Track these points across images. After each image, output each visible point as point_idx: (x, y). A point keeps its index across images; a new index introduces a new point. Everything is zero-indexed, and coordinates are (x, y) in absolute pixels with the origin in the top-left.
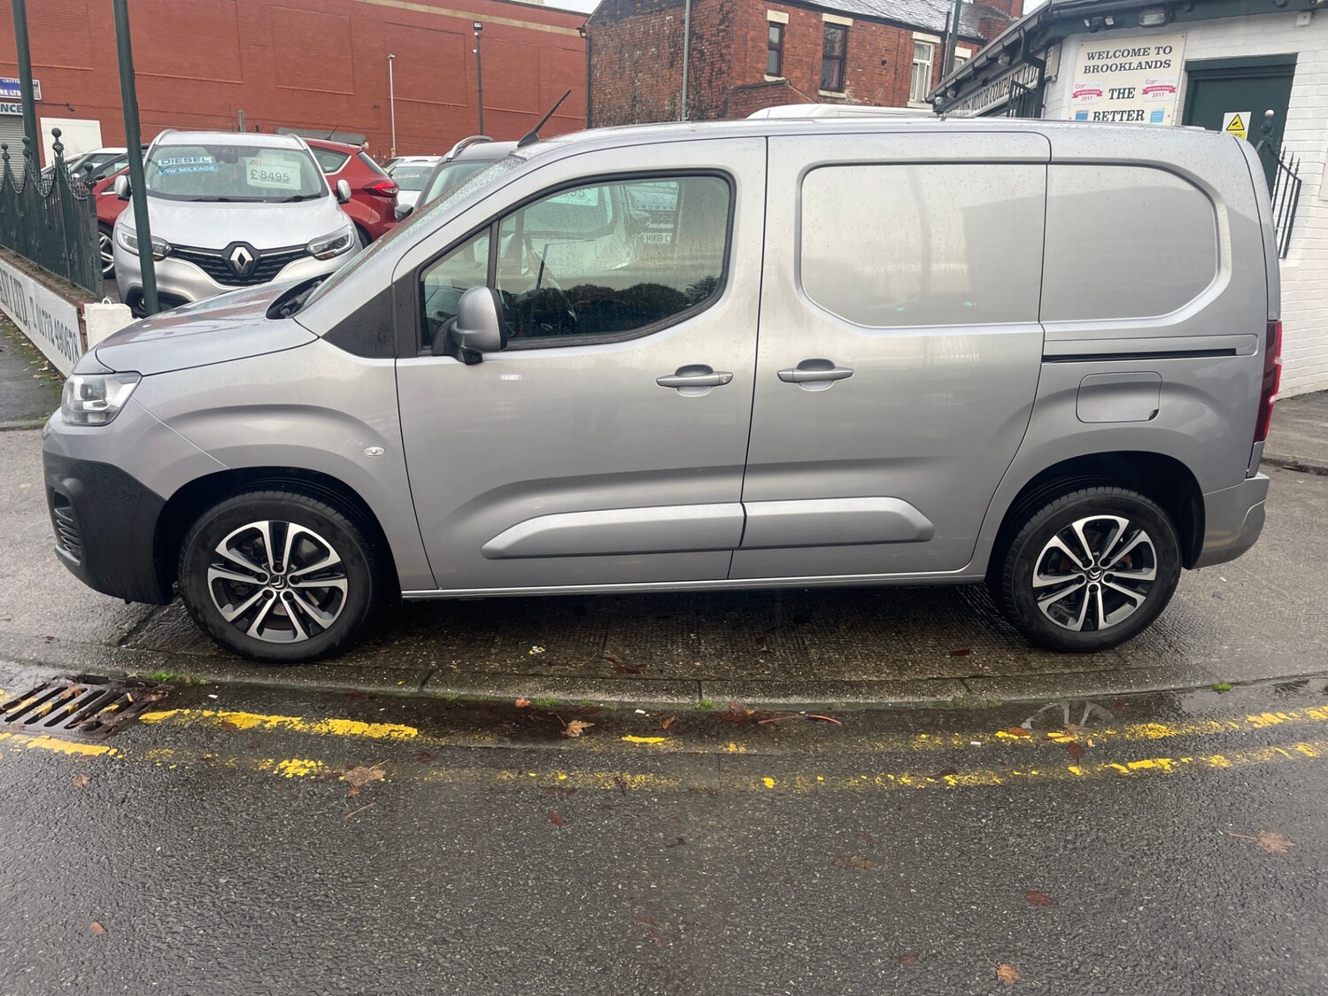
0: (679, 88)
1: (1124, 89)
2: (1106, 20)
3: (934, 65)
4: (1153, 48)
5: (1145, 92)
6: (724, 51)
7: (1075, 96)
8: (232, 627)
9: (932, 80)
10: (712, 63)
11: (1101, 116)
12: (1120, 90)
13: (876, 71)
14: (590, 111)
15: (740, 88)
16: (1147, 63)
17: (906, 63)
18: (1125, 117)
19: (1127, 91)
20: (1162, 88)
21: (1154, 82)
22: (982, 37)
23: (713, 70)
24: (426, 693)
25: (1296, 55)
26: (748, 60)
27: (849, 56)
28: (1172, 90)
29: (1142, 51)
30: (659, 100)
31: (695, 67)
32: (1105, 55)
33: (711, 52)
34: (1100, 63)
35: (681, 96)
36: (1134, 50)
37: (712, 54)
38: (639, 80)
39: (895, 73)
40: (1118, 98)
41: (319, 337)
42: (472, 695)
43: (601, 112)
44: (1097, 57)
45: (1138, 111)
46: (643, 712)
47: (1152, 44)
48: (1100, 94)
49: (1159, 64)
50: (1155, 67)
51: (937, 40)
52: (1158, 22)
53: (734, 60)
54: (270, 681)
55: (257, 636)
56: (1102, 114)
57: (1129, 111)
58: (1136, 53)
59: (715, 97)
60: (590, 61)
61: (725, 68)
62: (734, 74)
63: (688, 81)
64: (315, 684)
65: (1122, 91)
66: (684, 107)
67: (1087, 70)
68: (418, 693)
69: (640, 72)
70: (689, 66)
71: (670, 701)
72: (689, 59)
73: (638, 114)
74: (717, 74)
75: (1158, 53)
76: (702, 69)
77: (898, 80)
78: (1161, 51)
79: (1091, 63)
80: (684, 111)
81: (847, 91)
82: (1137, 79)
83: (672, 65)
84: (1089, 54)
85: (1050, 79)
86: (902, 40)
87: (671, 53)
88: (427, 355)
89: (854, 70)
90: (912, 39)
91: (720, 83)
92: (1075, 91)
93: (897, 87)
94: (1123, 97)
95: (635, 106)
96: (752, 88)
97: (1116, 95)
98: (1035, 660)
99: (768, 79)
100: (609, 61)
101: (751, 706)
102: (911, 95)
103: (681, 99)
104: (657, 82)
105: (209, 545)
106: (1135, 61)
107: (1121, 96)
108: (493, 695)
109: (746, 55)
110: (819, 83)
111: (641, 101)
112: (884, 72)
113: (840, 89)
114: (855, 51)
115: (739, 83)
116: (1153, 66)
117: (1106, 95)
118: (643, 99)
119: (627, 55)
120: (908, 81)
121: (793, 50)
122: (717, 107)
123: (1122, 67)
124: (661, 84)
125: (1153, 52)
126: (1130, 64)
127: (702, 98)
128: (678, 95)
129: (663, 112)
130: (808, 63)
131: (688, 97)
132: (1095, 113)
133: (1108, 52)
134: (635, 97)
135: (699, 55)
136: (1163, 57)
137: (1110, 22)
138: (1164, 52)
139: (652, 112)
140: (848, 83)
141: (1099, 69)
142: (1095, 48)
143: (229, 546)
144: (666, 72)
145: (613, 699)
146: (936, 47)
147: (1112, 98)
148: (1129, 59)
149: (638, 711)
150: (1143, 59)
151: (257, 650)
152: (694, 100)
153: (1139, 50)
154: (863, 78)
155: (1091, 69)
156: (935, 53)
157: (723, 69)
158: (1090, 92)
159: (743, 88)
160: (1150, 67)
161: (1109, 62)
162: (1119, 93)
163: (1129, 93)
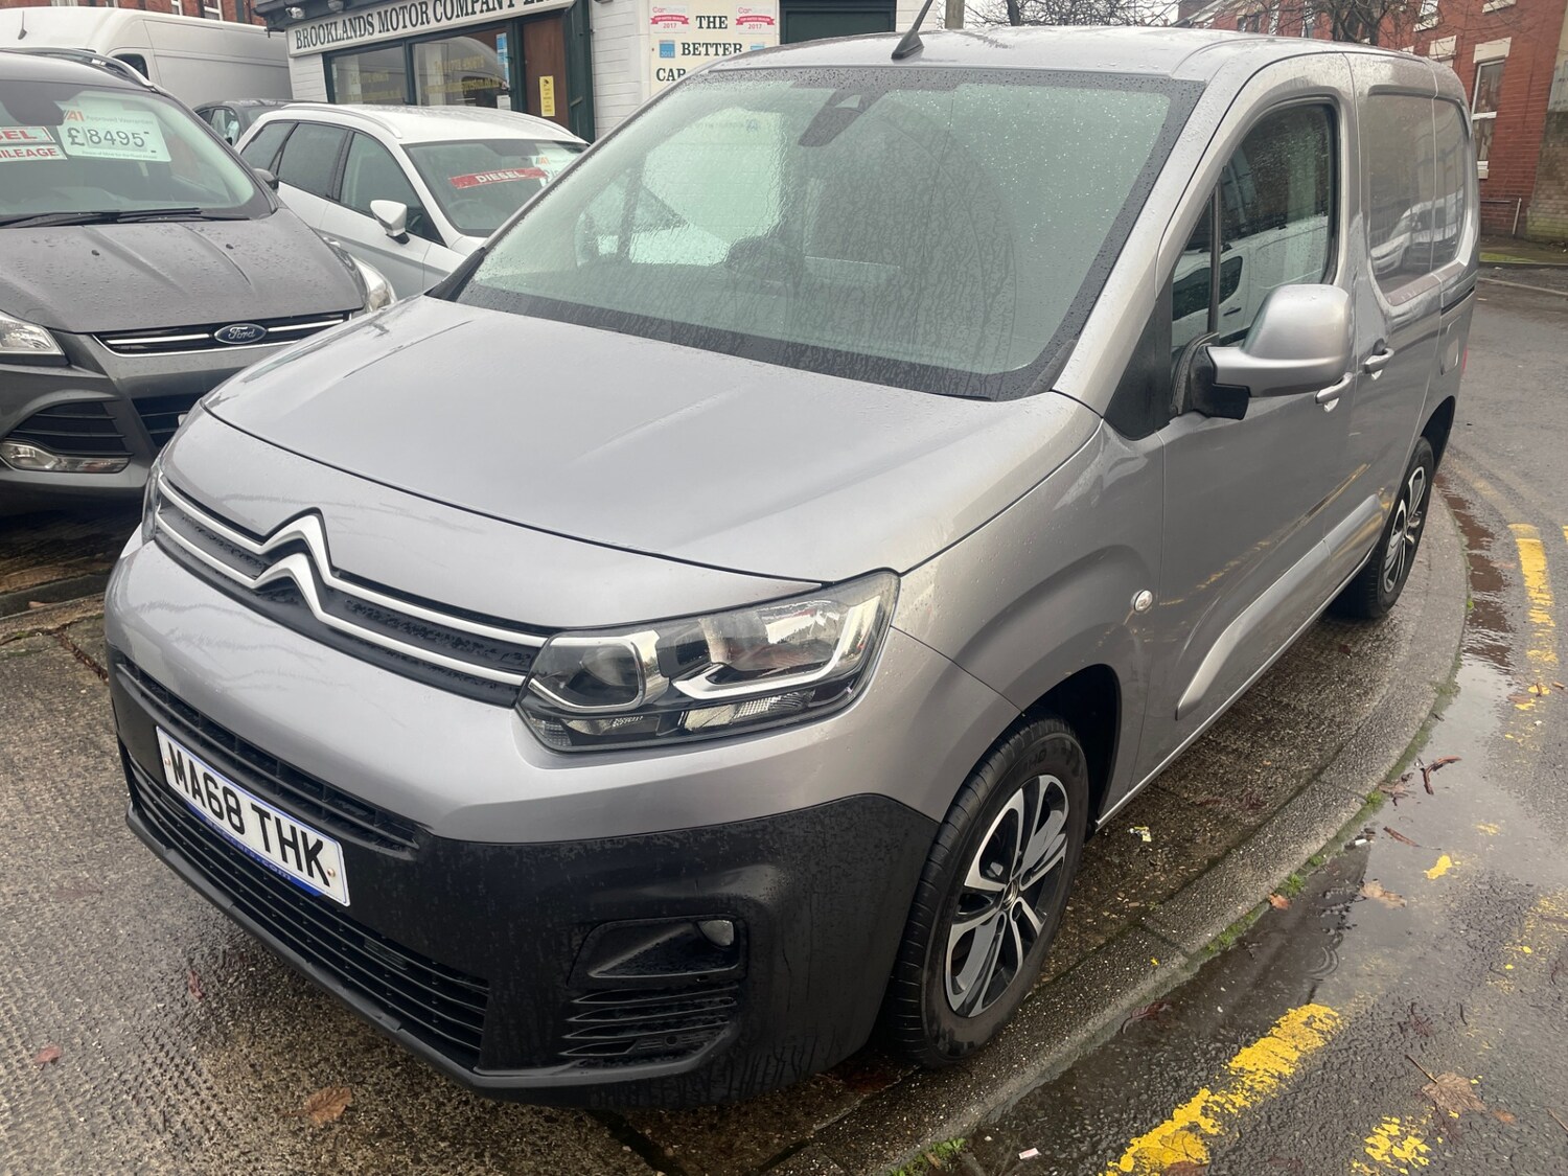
1: (714, 17)
5: (740, 22)
7: (655, 21)
11: (691, 48)
12: (709, 17)
18: (721, 51)
19: (718, 19)
20: (757, 18)
21: (748, 11)
24: (1198, 957)
28: (770, 22)
40: (709, 27)
41: (1101, 417)
42: (1234, 925)
45: (735, 45)
46: (1364, 841)
48: (685, 21)
55: (980, 1012)
56: (692, 46)
57: (724, 45)
65: (712, 19)
68: (1192, 963)
71: (1353, 815)
82: (729, 7)
92: (653, 15)
94: (714, 27)
97: (705, 24)
101: (1389, 780)
107: (712, 25)
108: (1246, 911)
117: (694, 23)
132: (684, 44)
145: (1321, 842)
147: (701, 27)
149: (1358, 843)
158: (672, 18)
162: (709, 22)
163: (721, 22)
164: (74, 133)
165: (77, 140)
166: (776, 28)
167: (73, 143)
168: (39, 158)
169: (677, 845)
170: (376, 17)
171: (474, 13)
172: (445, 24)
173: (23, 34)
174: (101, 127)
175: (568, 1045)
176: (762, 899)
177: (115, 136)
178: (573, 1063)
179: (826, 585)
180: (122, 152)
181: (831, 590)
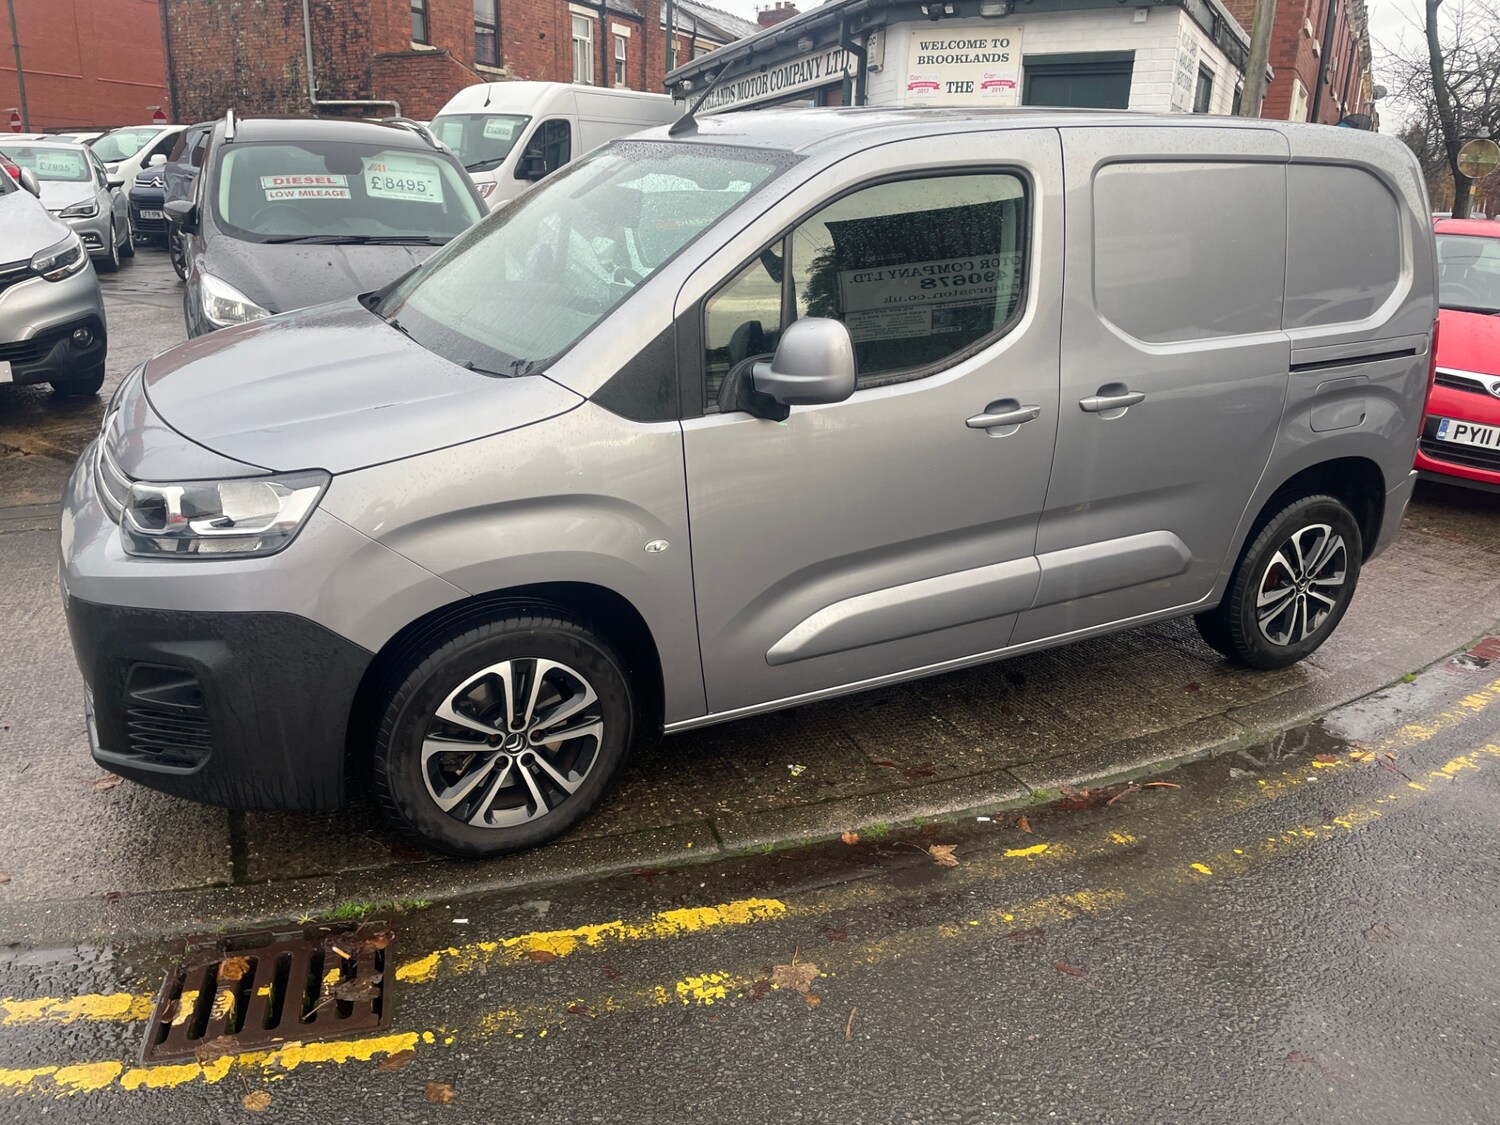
0: (302, 51)
1: (962, 83)
2: (946, 8)
3: (595, 42)
4: (989, 41)
5: (984, 86)
6: (358, 10)
7: (911, 88)
8: (449, 817)
9: (595, 59)
10: (344, 23)
12: (957, 83)
13: (536, 45)
14: (173, 77)
15: (386, 56)
16: (984, 56)
17: (565, 38)
19: (965, 84)
20: (1001, 83)
21: (992, 76)
22: (639, 15)
23: (345, 32)
24: (731, 852)
25: (1133, 52)
26: (389, 22)
27: (504, 26)
28: (1012, 85)
29: (978, 43)
30: (274, 65)
31: (320, 27)
32: (939, 46)
33: (342, 10)
34: (935, 53)
35: (305, 62)
36: (969, 42)
37: (343, 13)
38: (241, 39)
39: (556, 49)
40: (957, 91)
41: (586, 399)
42: (787, 841)
43: (190, 77)
44: (931, 47)
46: (988, 819)
47: (988, 35)
48: (936, 87)
49: (996, 57)
50: (993, 61)
51: (594, 14)
52: (999, 13)
53: (372, 21)
54: (516, 883)
55: (485, 825)
58: (972, 44)
59: (352, 65)
60: (166, 11)
61: (361, 30)
62: (375, 39)
63: (312, 44)
64: (581, 872)
65: (960, 85)
66: (311, 76)
67: (921, 60)
68: (721, 854)
69: (243, 29)
70: (311, 26)
71: (1003, 800)
72: (310, 16)
73: (246, 82)
74: (352, 38)
75: (995, 46)
76: (331, 31)
77: (559, 57)
78: (998, 44)
79: (925, 53)
80: (311, 81)
81: (506, 67)
82: (976, 73)
83: (287, 23)
84: (922, 43)
85: (874, 69)
86: (558, 12)
87: (284, 8)
88: (715, 413)
89: (511, 43)
90: (568, 11)
91: (357, 48)
92: (909, 82)
93: (559, 65)
94: (962, 91)
95: (239, 71)
96: (402, 57)
97: (953, 88)
98: (1262, 682)
99: (416, 47)
100: (193, 13)
101: (1080, 786)
102: (575, 75)
103: (306, 65)
104: (269, 42)
105: (429, 708)
106: (972, 53)
107: (959, 90)
108: (810, 835)
109: (386, 16)
110: (473, 54)
111: (248, 66)
112: (543, 47)
113: (498, 64)
114: (509, 20)
115: (383, 50)
116: (991, 59)
117: (944, 88)
118: (252, 64)
119: (220, 7)
120: (570, 59)
121: (441, 13)
122: (356, 77)
123: (958, 59)
124: (273, 46)
125: (990, 44)
126: (967, 56)
127: (334, 66)
128: (300, 60)
129: (282, 80)
130: (459, 31)
131: (314, 64)
133: (942, 43)
134: (239, 60)
135: (324, 13)
136: (1000, 50)
137: (949, 10)
138: (1002, 45)
139: (264, 80)
140: (506, 57)
141: (934, 60)
142: (929, 37)
143: (456, 705)
144: (281, 32)
145: (942, 810)
146: (594, 23)
147: (950, 91)
148: (965, 51)
149: (980, 819)
150: (980, 52)
151: (484, 843)
152: (323, 67)
153: (975, 41)
154: (522, 53)
155: (926, 60)
156: (594, 30)
157: (360, 31)
158: (926, 84)
159: (389, 57)
160: (988, 61)
161: (945, 53)
162: (957, 87)
163: (967, 87)
164: (376, 180)
165: (377, 186)
166: (1018, 90)
167: (375, 187)
168: (333, 197)
169: (167, 620)
170: (737, 87)
171: (794, 83)
172: (777, 93)
173: (488, 102)
174: (396, 177)
175: (134, 742)
176: (209, 664)
177: (405, 184)
178: (140, 756)
179: (275, 473)
180: (407, 195)
181: (278, 476)
